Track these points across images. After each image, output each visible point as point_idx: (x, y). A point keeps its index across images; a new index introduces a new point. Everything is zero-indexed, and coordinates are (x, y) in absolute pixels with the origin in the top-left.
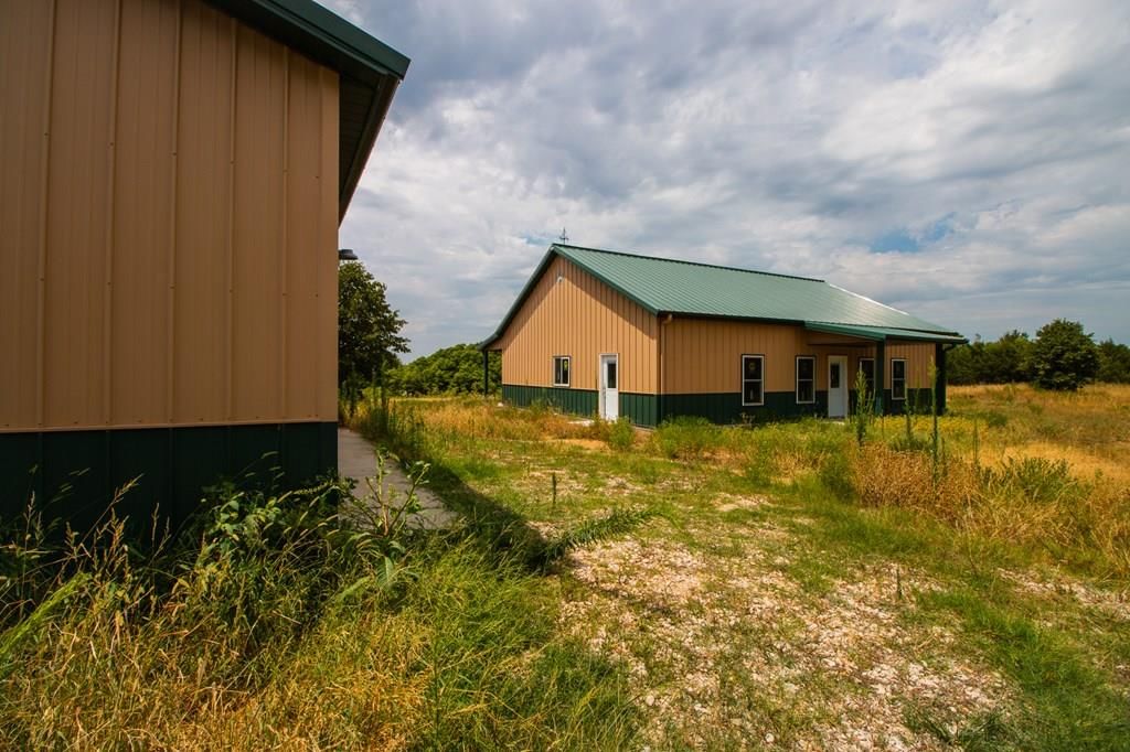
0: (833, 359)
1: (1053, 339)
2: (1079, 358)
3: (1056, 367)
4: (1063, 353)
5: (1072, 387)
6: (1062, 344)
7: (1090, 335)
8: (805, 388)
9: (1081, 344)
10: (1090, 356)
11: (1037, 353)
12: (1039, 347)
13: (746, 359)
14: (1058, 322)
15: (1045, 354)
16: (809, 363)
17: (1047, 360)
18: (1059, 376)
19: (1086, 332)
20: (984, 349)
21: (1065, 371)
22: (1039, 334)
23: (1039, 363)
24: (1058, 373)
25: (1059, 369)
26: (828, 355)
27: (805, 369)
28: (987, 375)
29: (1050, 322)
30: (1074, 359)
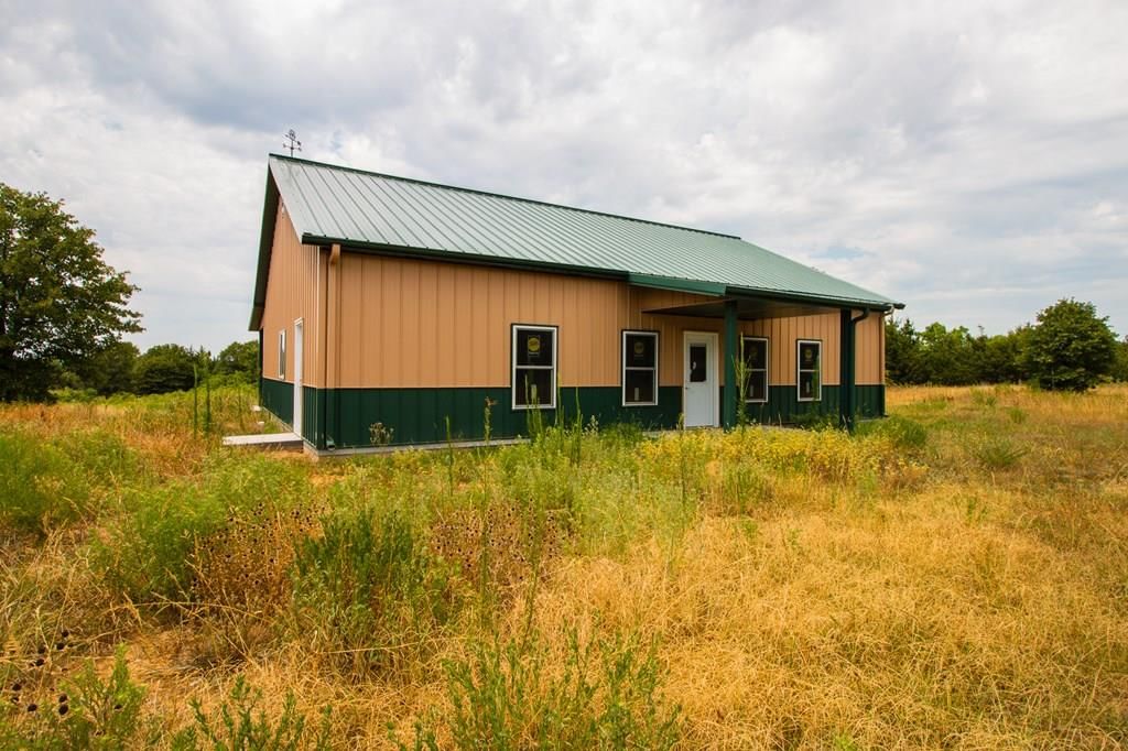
0: (691, 338)
1: (1057, 324)
2: (1089, 349)
3: (1061, 360)
4: (1070, 341)
5: (1079, 387)
6: (1069, 330)
7: (1104, 319)
8: (639, 381)
9: (1093, 331)
10: (1103, 346)
11: (1037, 342)
12: (1039, 335)
13: (519, 331)
14: (1064, 303)
15: (1047, 343)
16: (648, 342)
17: (1048, 352)
18: (1065, 371)
19: (1098, 315)
20: (988, 343)
21: (1072, 365)
22: (1040, 318)
23: (1039, 355)
24: (1063, 368)
25: (1065, 364)
26: (683, 329)
27: (640, 352)
28: (990, 374)
29: (1054, 303)
30: (1083, 350)
